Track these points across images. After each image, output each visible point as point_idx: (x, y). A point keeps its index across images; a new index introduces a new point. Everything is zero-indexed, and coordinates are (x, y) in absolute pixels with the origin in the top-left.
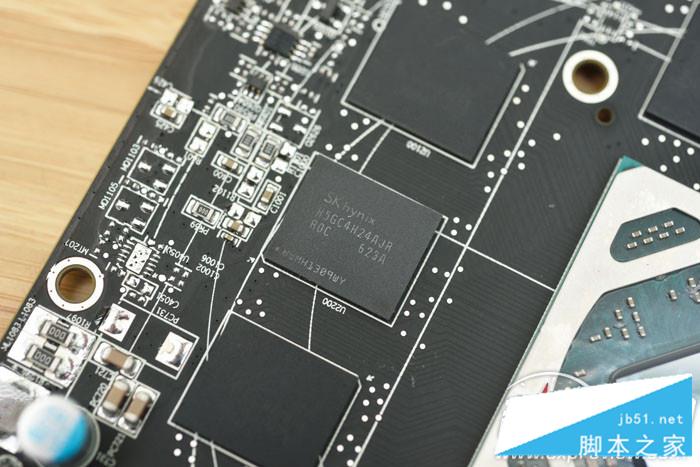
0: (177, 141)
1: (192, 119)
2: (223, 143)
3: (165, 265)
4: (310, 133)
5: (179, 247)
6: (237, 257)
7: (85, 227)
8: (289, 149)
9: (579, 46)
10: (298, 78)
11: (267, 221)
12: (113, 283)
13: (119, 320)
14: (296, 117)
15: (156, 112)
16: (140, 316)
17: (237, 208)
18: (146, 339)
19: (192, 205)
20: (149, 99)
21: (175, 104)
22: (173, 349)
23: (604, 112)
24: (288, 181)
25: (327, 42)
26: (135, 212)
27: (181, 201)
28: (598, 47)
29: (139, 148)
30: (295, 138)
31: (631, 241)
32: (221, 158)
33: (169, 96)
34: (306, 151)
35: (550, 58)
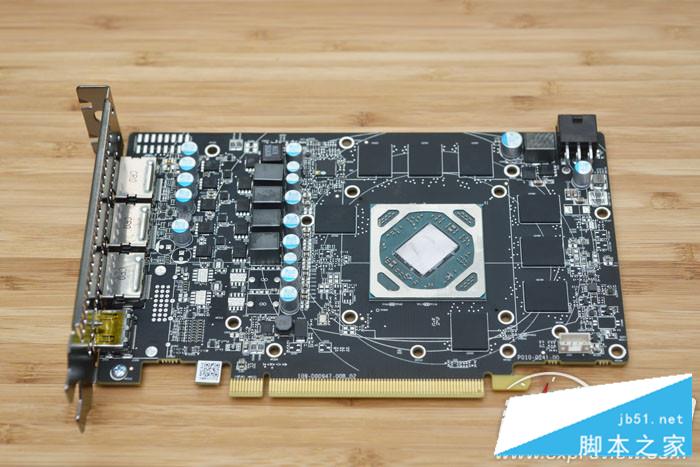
0: (601, 255)
1: (602, 261)
2: (590, 259)
3: (584, 226)
4: (570, 271)
5: (584, 232)
6: (568, 235)
7: (610, 226)
8: (572, 265)
9: (514, 323)
10: (582, 282)
11: (566, 246)
12: (594, 217)
13: (586, 210)
14: (576, 273)
15: (612, 258)
16: (582, 213)
17: (575, 246)
18: (577, 210)
19: (587, 242)
20: (616, 260)
21: (608, 262)
22: (568, 210)
23: (497, 311)
24: (568, 258)
25: (580, 294)
26: (600, 235)
27: (591, 241)
28: (508, 325)
29: (610, 248)
30: (572, 268)
31: (473, 278)
32: (588, 256)
33: (611, 264)
34: (568, 266)
35: (520, 317)
